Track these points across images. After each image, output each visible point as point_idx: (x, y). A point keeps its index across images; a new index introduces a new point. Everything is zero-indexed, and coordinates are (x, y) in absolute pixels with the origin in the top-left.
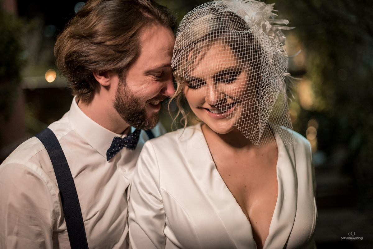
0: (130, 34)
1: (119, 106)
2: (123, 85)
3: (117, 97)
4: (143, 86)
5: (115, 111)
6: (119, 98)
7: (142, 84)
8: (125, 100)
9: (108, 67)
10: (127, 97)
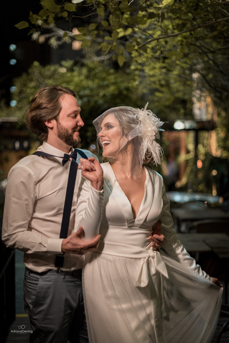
0: (56, 100)
1: (60, 136)
2: (59, 125)
3: (58, 132)
4: (68, 122)
5: (59, 139)
6: (59, 131)
7: (67, 122)
8: (62, 131)
9: (50, 117)
10: (62, 129)
